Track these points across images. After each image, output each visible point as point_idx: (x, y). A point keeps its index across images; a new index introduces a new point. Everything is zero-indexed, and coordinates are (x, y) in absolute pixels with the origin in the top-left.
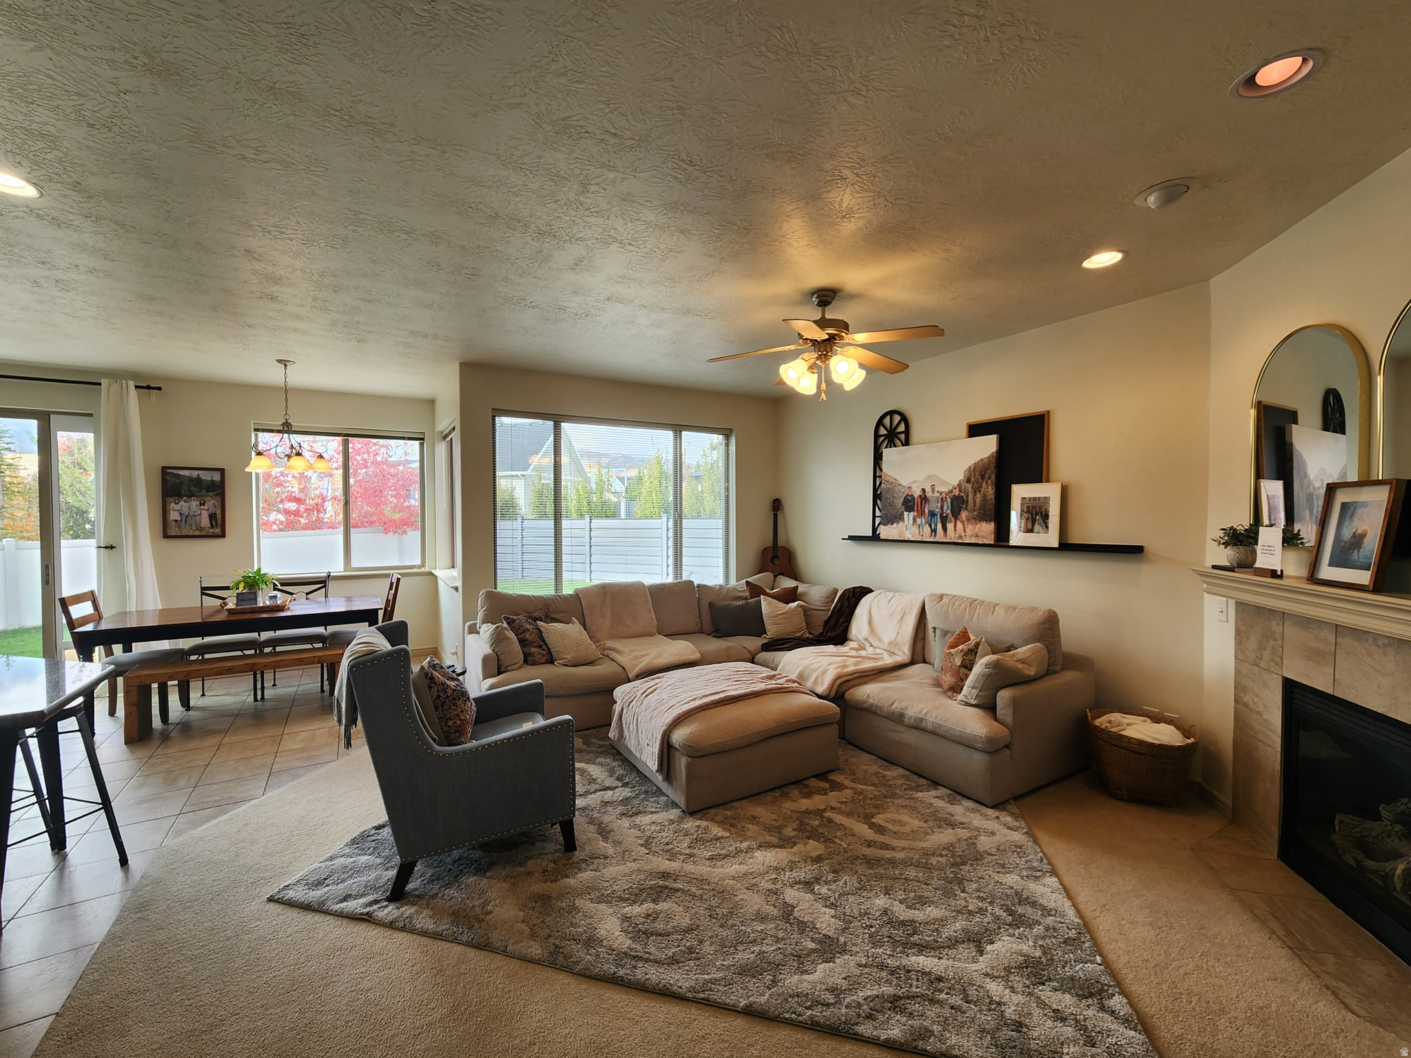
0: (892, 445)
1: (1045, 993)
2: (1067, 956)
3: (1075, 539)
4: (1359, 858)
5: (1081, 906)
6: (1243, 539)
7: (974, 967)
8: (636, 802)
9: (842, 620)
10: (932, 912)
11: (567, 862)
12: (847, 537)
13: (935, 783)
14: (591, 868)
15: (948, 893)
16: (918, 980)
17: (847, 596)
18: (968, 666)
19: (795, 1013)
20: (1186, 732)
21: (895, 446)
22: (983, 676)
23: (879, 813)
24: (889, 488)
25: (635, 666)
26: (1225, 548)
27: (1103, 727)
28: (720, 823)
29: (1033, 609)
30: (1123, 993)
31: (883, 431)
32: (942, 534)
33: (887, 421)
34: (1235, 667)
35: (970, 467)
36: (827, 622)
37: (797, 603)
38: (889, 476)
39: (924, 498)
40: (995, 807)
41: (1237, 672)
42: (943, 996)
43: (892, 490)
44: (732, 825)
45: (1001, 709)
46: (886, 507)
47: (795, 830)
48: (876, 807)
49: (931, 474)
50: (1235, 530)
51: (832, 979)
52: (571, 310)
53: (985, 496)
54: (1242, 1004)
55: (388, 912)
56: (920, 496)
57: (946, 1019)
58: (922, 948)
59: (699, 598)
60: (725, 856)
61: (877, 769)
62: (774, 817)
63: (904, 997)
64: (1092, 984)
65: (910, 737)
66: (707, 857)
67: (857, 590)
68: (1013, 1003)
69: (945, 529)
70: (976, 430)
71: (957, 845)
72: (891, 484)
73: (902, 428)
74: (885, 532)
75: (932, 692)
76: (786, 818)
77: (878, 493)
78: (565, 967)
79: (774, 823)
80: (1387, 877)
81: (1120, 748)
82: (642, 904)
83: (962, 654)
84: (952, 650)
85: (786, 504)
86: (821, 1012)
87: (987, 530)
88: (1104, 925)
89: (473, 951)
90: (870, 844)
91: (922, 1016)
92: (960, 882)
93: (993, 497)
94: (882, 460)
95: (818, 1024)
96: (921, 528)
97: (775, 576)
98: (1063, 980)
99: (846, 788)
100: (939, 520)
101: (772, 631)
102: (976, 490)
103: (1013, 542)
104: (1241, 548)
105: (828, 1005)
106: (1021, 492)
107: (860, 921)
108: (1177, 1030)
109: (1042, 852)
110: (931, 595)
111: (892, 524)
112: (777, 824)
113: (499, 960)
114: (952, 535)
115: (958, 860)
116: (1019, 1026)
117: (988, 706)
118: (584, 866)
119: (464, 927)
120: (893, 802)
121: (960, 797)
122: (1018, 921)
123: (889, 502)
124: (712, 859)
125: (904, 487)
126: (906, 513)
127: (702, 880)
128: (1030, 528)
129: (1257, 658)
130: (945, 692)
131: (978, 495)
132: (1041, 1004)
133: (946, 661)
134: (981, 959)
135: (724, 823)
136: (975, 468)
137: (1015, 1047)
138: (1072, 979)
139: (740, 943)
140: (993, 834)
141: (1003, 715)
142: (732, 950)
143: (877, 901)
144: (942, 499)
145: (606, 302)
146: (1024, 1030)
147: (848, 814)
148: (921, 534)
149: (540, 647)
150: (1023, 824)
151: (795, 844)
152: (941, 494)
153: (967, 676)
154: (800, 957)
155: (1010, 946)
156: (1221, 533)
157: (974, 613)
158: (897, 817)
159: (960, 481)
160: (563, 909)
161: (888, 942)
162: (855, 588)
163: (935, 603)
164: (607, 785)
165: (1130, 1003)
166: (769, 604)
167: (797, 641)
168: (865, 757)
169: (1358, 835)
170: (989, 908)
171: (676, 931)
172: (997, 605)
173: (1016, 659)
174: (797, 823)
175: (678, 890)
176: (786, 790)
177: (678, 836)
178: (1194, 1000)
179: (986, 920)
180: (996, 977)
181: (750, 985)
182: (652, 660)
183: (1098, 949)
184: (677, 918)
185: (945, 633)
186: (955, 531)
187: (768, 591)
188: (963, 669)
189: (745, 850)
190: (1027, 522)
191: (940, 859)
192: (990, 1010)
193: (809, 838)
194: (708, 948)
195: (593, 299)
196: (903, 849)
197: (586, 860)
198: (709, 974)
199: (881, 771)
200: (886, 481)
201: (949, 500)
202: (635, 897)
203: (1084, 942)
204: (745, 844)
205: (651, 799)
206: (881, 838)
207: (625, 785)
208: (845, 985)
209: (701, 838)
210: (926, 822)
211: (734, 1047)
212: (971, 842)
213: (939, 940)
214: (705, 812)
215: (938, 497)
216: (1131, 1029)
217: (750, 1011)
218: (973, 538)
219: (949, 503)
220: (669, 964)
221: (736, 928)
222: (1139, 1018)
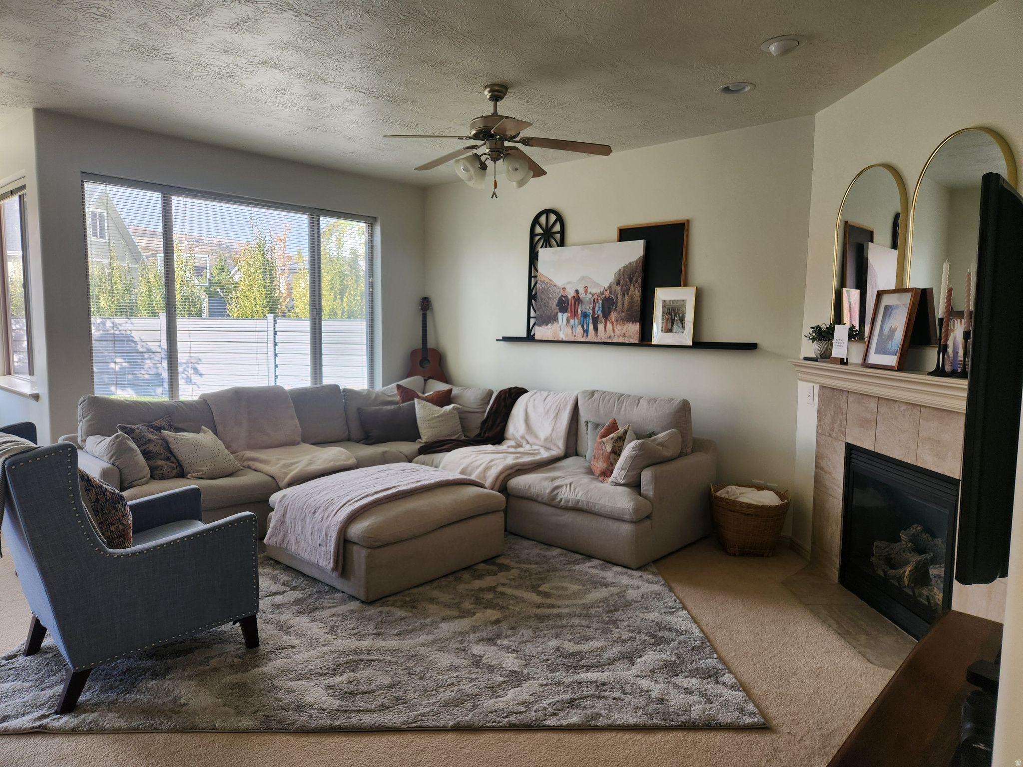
0: (548, 245)
1: (680, 680)
2: (693, 657)
3: (707, 338)
4: (886, 570)
5: (703, 628)
6: (824, 335)
7: (628, 673)
8: (310, 601)
9: (499, 420)
10: (596, 644)
11: (253, 656)
12: (501, 338)
13: (590, 557)
14: (281, 657)
15: (606, 630)
16: (587, 687)
17: (503, 396)
18: (616, 452)
19: (495, 722)
20: (781, 496)
21: (551, 246)
22: (631, 457)
23: (544, 583)
24: (544, 289)
25: (286, 474)
26: (813, 342)
27: (723, 496)
28: (401, 607)
29: (670, 400)
30: (730, 672)
31: (538, 230)
32: (594, 335)
33: (543, 219)
34: (817, 440)
35: (620, 270)
36: (484, 423)
37: (451, 406)
38: (544, 276)
39: (577, 300)
40: (638, 569)
41: (818, 443)
42: (607, 693)
43: (547, 290)
44: (413, 607)
45: (646, 485)
46: (541, 307)
47: (472, 604)
48: (541, 579)
49: (585, 276)
50: (820, 328)
51: (522, 697)
52: (213, 69)
53: (632, 298)
54: (807, 668)
55: (66, 721)
56: (574, 297)
57: (610, 706)
58: (588, 668)
59: (345, 403)
60: (412, 631)
61: (538, 551)
62: (452, 596)
63: (578, 699)
64: (710, 670)
65: (568, 518)
66: (395, 633)
67: (513, 391)
68: (657, 690)
69: (596, 329)
70: (626, 234)
71: (610, 599)
72: (546, 285)
73: (557, 228)
74: (540, 332)
75: (586, 479)
76: (462, 596)
77: (533, 293)
78: (281, 729)
79: (453, 601)
80: (900, 579)
81: (734, 512)
82: (341, 675)
83: (612, 441)
84: (603, 439)
85: (436, 303)
86: (516, 718)
87: (633, 329)
88: (719, 637)
89: (179, 735)
90: (539, 606)
91: (593, 707)
92: (615, 622)
93: (639, 299)
94: (538, 260)
95: (515, 725)
96: (574, 329)
97: (426, 380)
98: (691, 671)
99: (513, 568)
100: (591, 321)
101: (426, 434)
102: (625, 292)
103: (655, 341)
104: (824, 342)
105: (521, 713)
106: (663, 295)
107: (538, 658)
108: (765, 688)
109: (675, 595)
110: (584, 392)
111: (547, 325)
112: (455, 601)
113: (210, 737)
114: (602, 336)
115: (612, 608)
116: (661, 701)
117: (635, 485)
118: (272, 656)
119: (161, 719)
120: (555, 575)
121: (610, 565)
122: (658, 641)
123: (545, 303)
124: (400, 634)
125: (559, 288)
126: (560, 315)
127: (395, 650)
128: (670, 328)
129: (831, 430)
130: (597, 479)
131: (626, 297)
132: (676, 686)
133: (598, 449)
134: (633, 667)
135: (403, 606)
136: (624, 271)
137: (659, 713)
138: (697, 669)
139: (440, 687)
140: (638, 588)
141: (646, 490)
142: (434, 692)
143: (551, 643)
144: (594, 300)
145: (260, 66)
146: (665, 702)
147: (517, 587)
148: (574, 334)
149: (168, 459)
150: (661, 579)
151: (474, 614)
152: (593, 295)
153: (616, 460)
154: (493, 688)
155: (653, 657)
156: (811, 331)
157: (621, 407)
158: (560, 584)
159: (610, 284)
160: (263, 689)
161: (562, 668)
162: (510, 389)
163: (587, 398)
164: (274, 591)
165: (735, 677)
166: (424, 407)
167: (455, 443)
168: (526, 543)
169: (886, 554)
170: (638, 636)
171: (380, 688)
172: (641, 398)
173: (656, 443)
174: (473, 598)
175: (374, 661)
176: (459, 575)
177: (362, 622)
178: (777, 670)
179: (636, 644)
180: (644, 677)
181: (455, 712)
182: (305, 467)
183: (714, 650)
184: (379, 679)
185: (597, 426)
186: (605, 331)
187: (420, 395)
188: (613, 456)
189: (429, 624)
190: (667, 323)
191: (598, 609)
192: (641, 696)
193: (486, 608)
194: (411, 695)
195: (245, 61)
196: (567, 606)
197: (273, 652)
198: (417, 711)
199: (542, 552)
200: (541, 282)
201: (600, 302)
202: (335, 671)
203: (705, 648)
204: (428, 620)
205: (326, 597)
206: (548, 601)
207: (294, 588)
208: (532, 699)
209: (386, 620)
210: (584, 585)
211: (450, 751)
212: (622, 594)
213: (601, 661)
214: (384, 600)
215: (590, 299)
216: (735, 691)
217: (458, 727)
218: (621, 338)
219: (601, 304)
220: (380, 711)
221: (434, 678)
222: (740, 684)
